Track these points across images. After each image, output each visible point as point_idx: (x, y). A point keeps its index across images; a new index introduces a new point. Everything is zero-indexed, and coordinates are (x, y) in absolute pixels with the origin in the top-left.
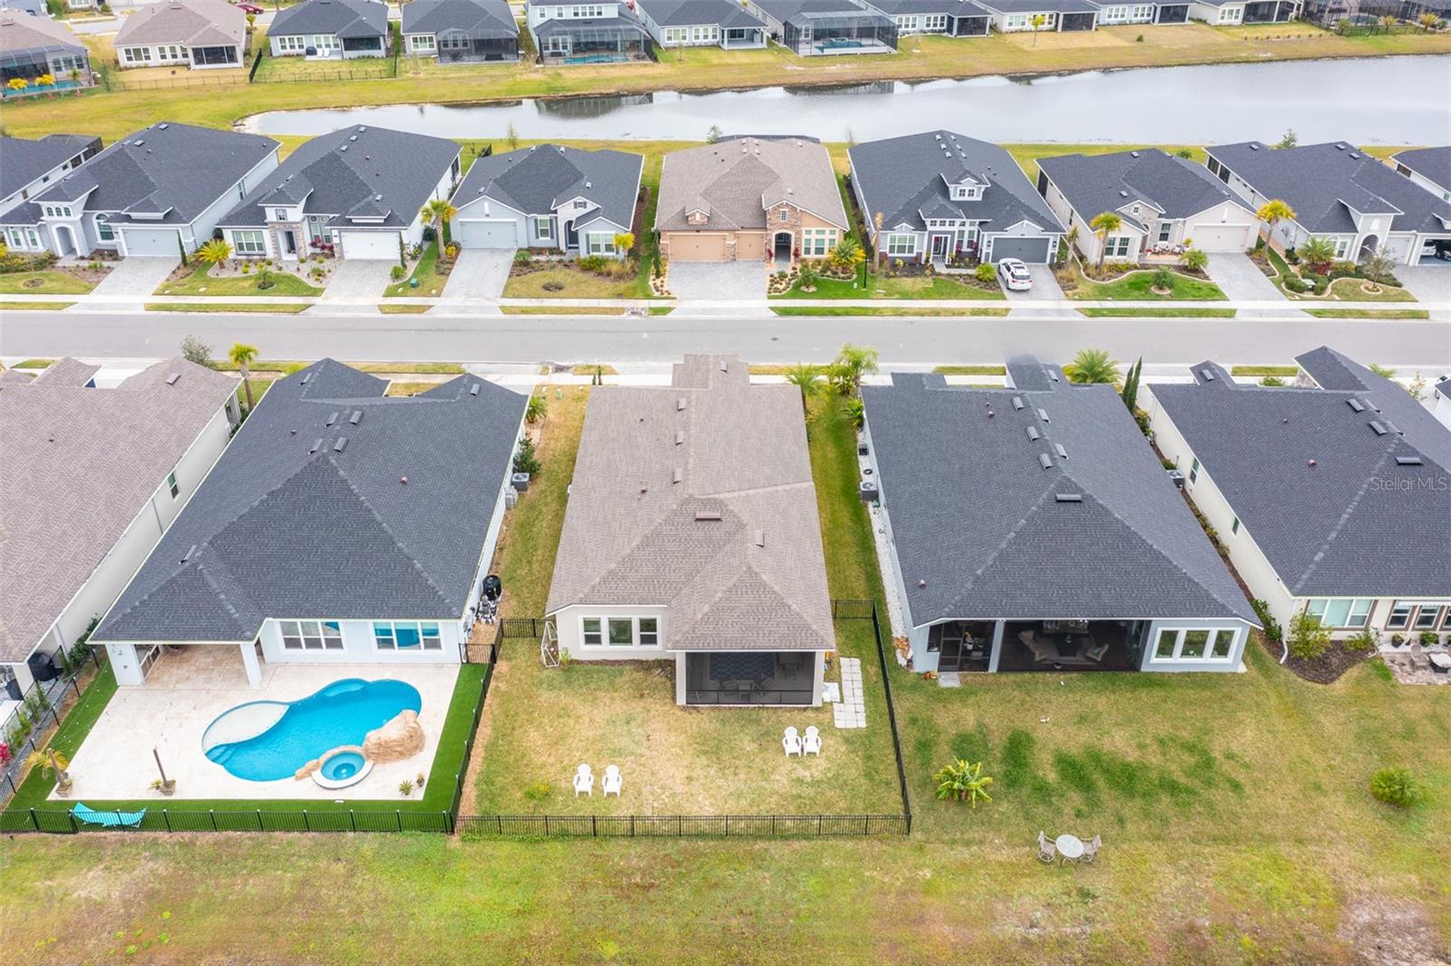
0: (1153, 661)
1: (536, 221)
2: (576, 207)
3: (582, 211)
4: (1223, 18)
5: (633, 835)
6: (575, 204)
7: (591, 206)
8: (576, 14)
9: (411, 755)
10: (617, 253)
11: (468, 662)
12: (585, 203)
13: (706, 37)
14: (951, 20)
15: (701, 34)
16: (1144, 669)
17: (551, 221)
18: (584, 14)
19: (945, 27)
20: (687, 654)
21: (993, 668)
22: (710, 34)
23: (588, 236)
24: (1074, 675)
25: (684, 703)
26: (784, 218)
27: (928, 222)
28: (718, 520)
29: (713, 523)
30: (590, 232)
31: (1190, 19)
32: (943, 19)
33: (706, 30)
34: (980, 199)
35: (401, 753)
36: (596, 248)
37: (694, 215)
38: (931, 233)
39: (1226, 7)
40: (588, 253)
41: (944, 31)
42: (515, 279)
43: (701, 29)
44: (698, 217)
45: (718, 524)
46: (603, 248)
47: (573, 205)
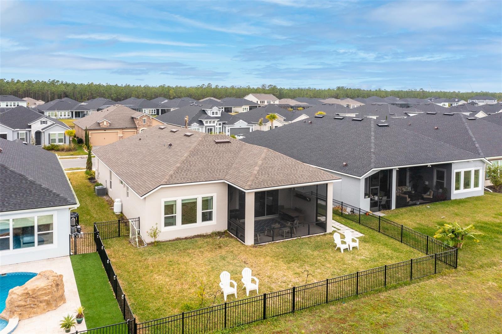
0: (455, 193)
1: (18, 133)
2: (41, 124)
3: (44, 126)
7: (49, 123)
8: (7, 106)
10: (65, 143)
11: (75, 253)
12: (46, 121)
13: (65, 116)
14: (158, 110)
15: (63, 114)
16: (452, 198)
17: (26, 133)
20: (256, 193)
22: (67, 114)
23: (49, 135)
25: (253, 244)
26: (144, 122)
27: (204, 122)
28: (228, 142)
29: (227, 144)
30: (51, 133)
32: (155, 110)
34: (220, 116)
36: (54, 140)
37: (103, 122)
38: (206, 127)
40: (49, 143)
41: (156, 115)
44: (105, 123)
46: (57, 141)
47: (40, 122)
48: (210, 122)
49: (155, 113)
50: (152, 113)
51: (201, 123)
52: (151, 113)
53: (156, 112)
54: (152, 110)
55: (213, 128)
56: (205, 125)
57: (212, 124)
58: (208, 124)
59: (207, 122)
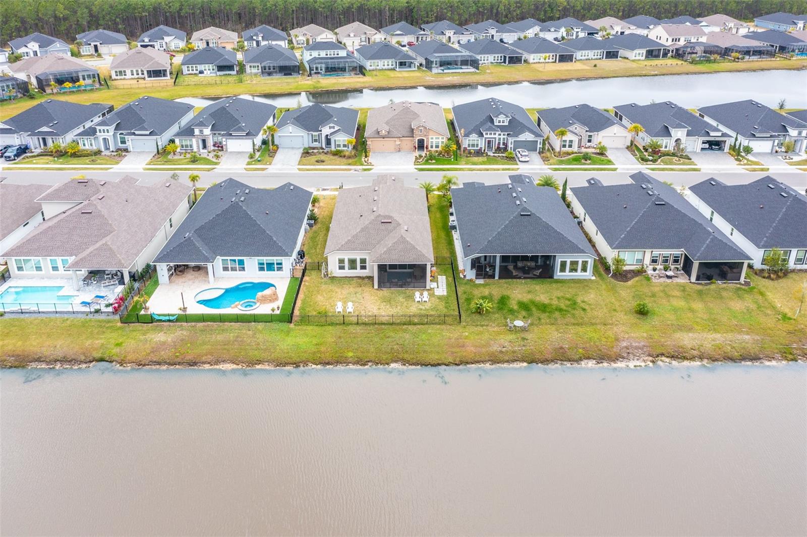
0: (558, 274)
1: (312, 135)
2: (330, 129)
3: (332, 130)
4: (635, 56)
5: (358, 324)
6: (330, 127)
7: (337, 128)
8: (327, 55)
9: (274, 302)
10: (348, 148)
11: (293, 277)
12: (334, 127)
13: (388, 65)
14: (505, 57)
15: (386, 64)
16: (555, 278)
17: (319, 135)
18: (330, 55)
19: (502, 61)
20: (378, 265)
21: (497, 277)
22: (390, 64)
23: (335, 141)
24: (528, 280)
25: (377, 288)
26: (421, 132)
27: (484, 134)
28: (390, 222)
29: (388, 224)
30: (336, 139)
31: (620, 57)
32: (501, 57)
33: (388, 62)
34: (507, 124)
35: (270, 300)
36: (339, 146)
38: (486, 138)
39: (637, 51)
40: (335, 148)
41: (502, 63)
42: (303, 158)
43: (386, 61)
44: (383, 132)
45: (390, 224)
46: (342, 146)
47: (329, 128)
48: (491, 134)
49: (501, 60)
50: (498, 60)
51: (481, 135)
52: (496, 61)
53: (503, 59)
54: (498, 57)
55: (494, 140)
56: (485, 136)
57: (493, 136)
58: (489, 136)
59: (487, 134)
